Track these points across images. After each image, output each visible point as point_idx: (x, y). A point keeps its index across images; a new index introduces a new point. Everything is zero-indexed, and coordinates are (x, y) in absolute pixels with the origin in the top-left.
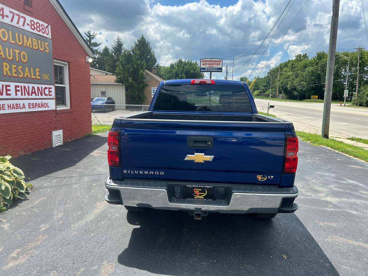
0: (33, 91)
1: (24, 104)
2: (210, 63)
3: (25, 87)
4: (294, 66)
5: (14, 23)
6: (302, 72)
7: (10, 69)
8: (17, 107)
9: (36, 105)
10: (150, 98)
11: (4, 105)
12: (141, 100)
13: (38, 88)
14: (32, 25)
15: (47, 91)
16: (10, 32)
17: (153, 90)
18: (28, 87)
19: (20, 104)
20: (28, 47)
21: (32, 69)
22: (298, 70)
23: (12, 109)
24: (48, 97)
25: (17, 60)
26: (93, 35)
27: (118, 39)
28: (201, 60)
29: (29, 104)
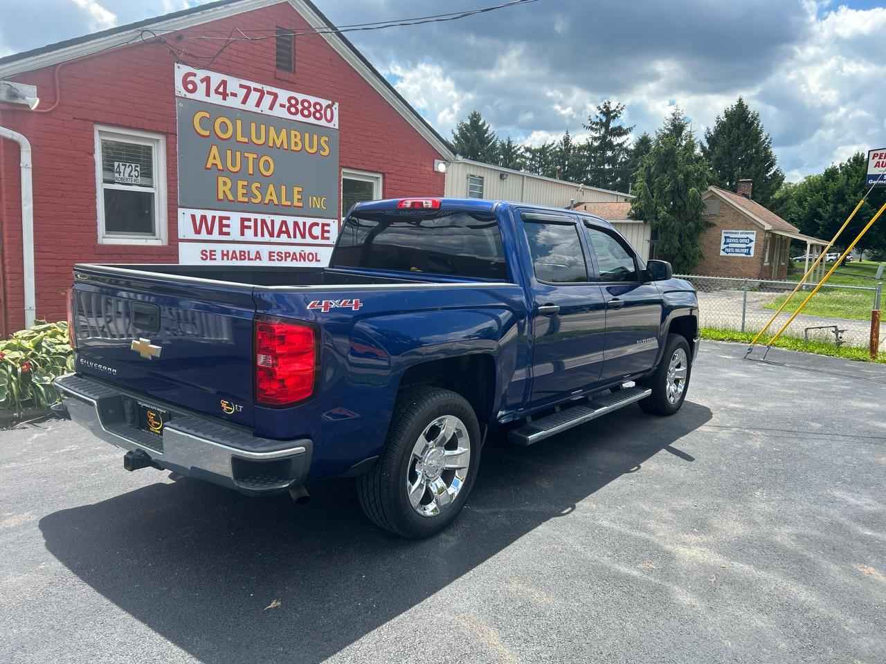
0: (284, 229)
1: (258, 252)
3: (263, 222)
5: (250, 106)
7: (234, 189)
8: (243, 257)
9: (288, 255)
10: (716, 257)
11: (215, 251)
12: (686, 263)
13: (296, 224)
14: (291, 105)
15: (317, 231)
16: (239, 123)
17: (726, 238)
18: (273, 222)
19: (249, 252)
20: (279, 146)
21: (283, 188)
23: (231, 259)
24: (319, 241)
25: (251, 172)
26: (615, 110)
27: (673, 114)
29: (270, 253)
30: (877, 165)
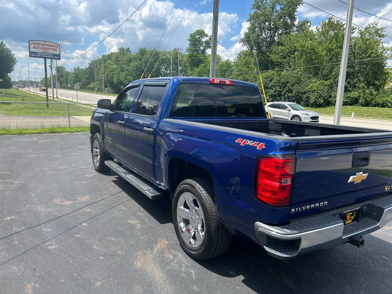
2: (43, 47)
4: (118, 59)
6: (127, 66)
22: (123, 64)
28: (31, 42)
30: (34, 48)
